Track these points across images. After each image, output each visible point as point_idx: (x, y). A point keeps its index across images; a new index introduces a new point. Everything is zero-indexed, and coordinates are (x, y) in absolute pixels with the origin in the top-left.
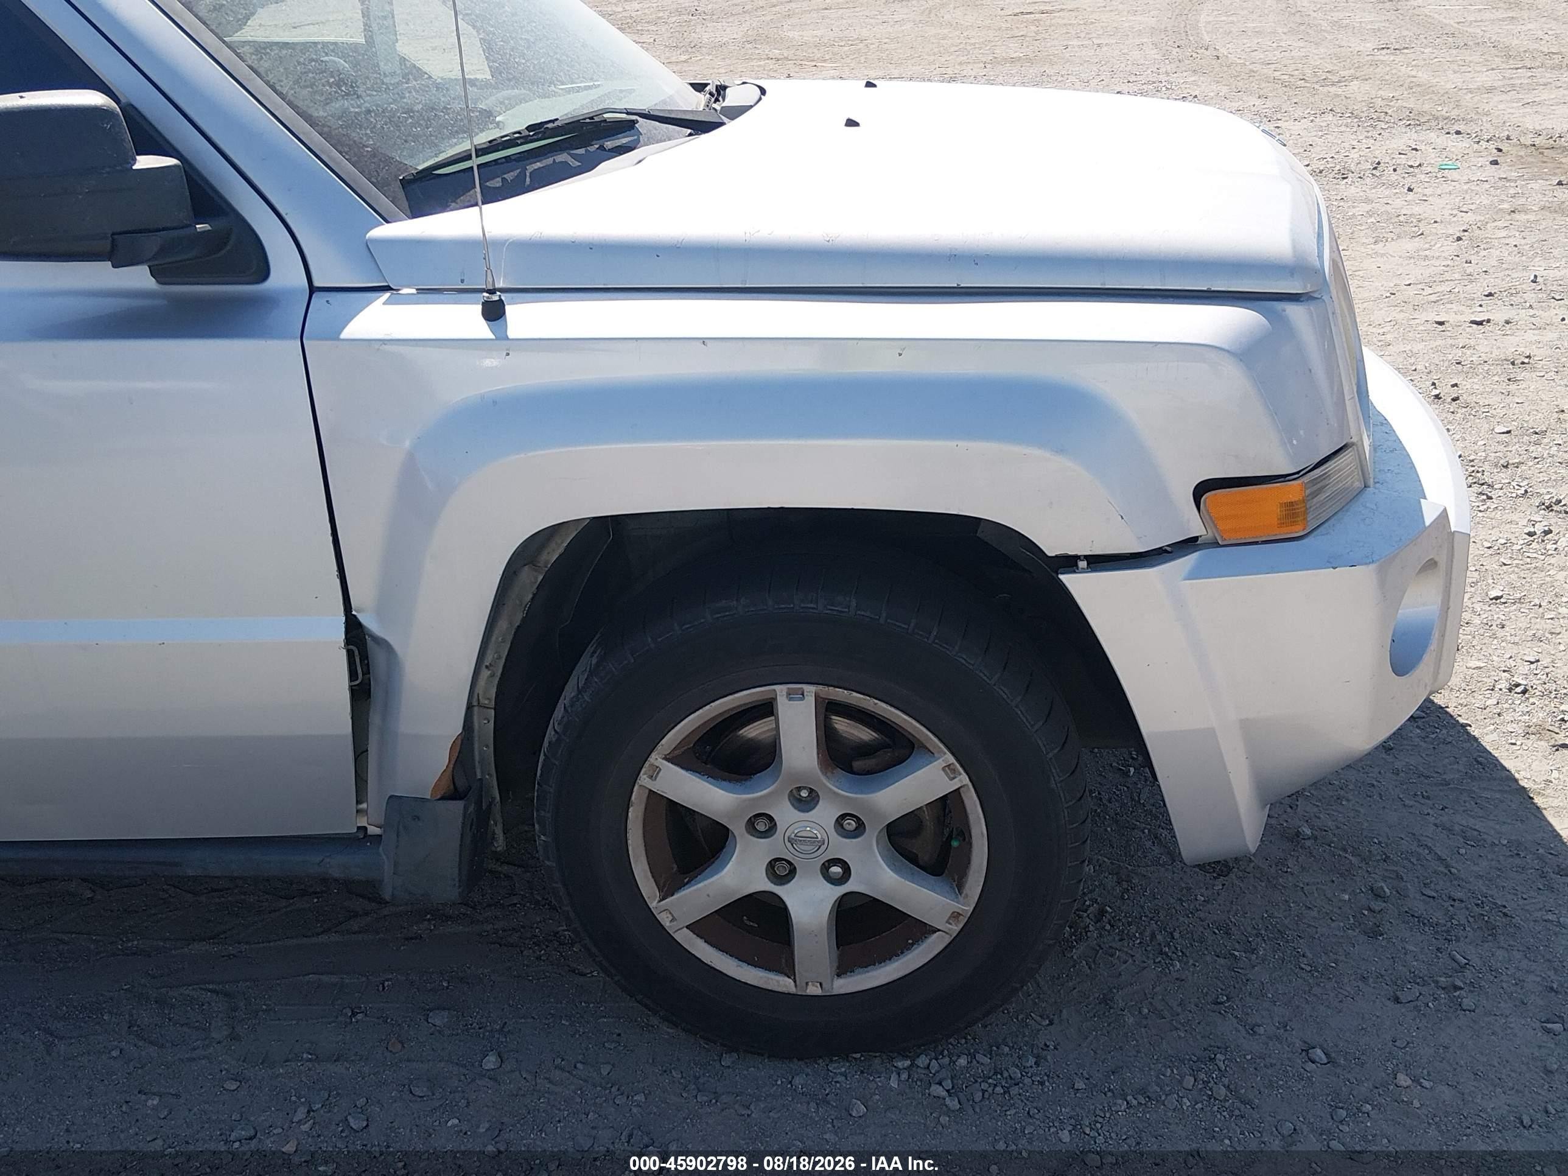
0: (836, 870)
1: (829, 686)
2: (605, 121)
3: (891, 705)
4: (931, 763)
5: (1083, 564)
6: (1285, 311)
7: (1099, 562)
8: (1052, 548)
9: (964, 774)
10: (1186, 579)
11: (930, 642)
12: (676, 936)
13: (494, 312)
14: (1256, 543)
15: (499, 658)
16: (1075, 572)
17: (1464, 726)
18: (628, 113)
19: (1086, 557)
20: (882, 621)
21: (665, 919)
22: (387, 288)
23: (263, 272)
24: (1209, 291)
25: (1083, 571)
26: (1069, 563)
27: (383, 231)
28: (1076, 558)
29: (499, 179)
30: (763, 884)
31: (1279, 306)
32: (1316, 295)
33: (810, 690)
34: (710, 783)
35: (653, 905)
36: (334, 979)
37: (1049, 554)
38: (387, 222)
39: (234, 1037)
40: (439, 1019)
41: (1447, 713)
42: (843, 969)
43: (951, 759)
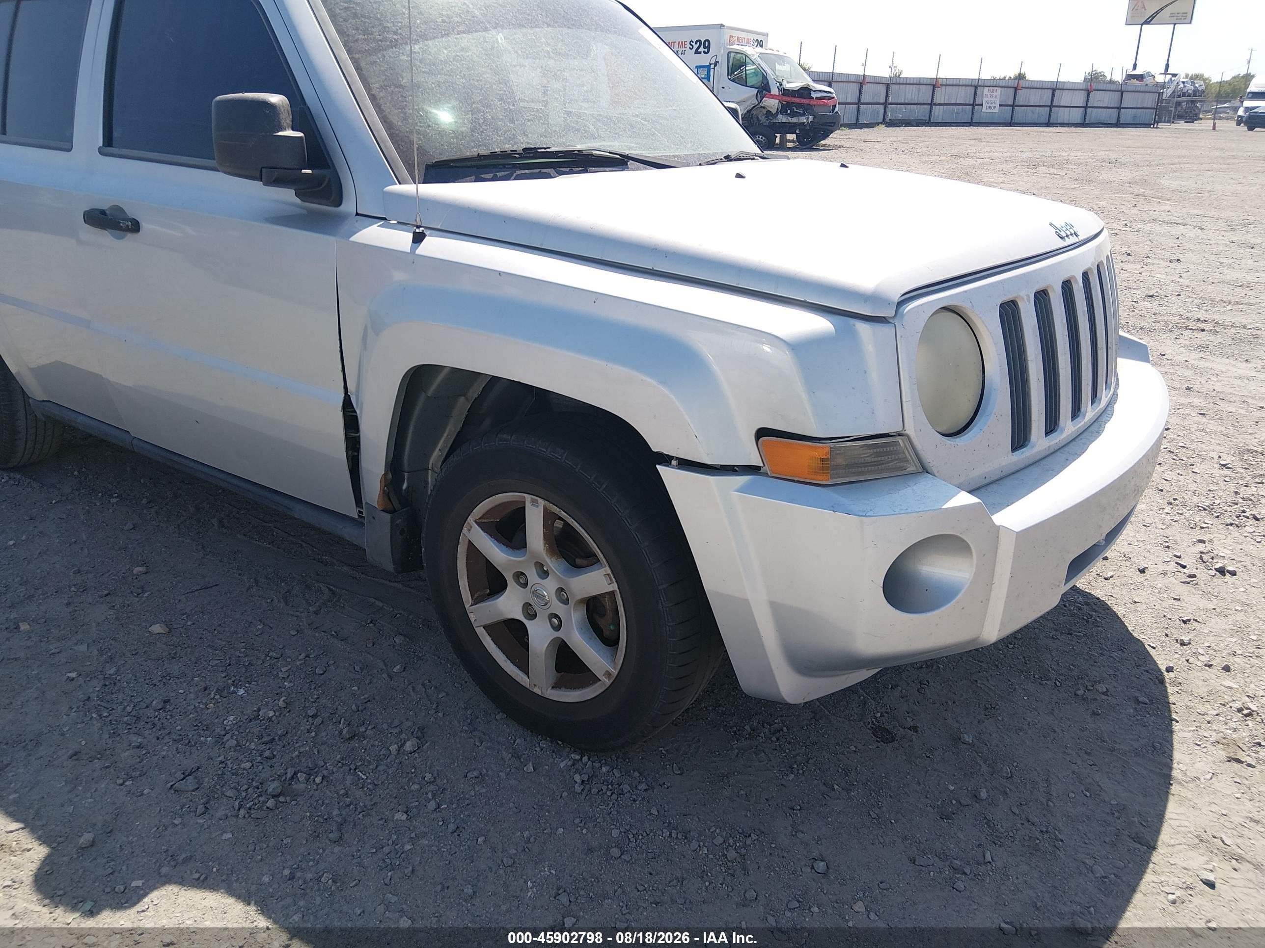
0: (555, 621)
1: (550, 502)
2: (592, 155)
3: (581, 526)
4: (599, 569)
5: (674, 462)
6: (854, 325)
7: (686, 464)
8: (656, 445)
9: (615, 583)
10: (738, 491)
11: (600, 491)
12: (476, 629)
13: (418, 238)
14: (793, 481)
15: (447, 447)
16: (667, 466)
17: (1172, 720)
18: (610, 153)
19: (677, 458)
20: (577, 470)
21: (472, 617)
22: (384, 219)
23: (339, 203)
24: (805, 302)
25: (673, 467)
26: (666, 459)
27: (397, 188)
28: (672, 458)
29: (492, 175)
30: (518, 615)
31: (852, 321)
32: (891, 321)
33: (542, 502)
34: (494, 543)
35: (467, 606)
36: (381, 605)
37: (654, 450)
38: (400, 183)
39: (316, 613)
40: (398, 640)
41: (1169, 707)
42: (556, 686)
43: (609, 572)
